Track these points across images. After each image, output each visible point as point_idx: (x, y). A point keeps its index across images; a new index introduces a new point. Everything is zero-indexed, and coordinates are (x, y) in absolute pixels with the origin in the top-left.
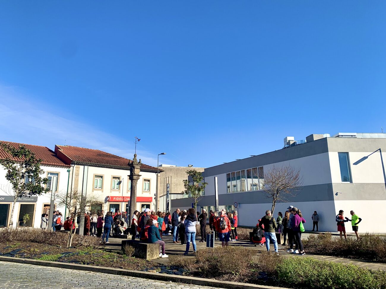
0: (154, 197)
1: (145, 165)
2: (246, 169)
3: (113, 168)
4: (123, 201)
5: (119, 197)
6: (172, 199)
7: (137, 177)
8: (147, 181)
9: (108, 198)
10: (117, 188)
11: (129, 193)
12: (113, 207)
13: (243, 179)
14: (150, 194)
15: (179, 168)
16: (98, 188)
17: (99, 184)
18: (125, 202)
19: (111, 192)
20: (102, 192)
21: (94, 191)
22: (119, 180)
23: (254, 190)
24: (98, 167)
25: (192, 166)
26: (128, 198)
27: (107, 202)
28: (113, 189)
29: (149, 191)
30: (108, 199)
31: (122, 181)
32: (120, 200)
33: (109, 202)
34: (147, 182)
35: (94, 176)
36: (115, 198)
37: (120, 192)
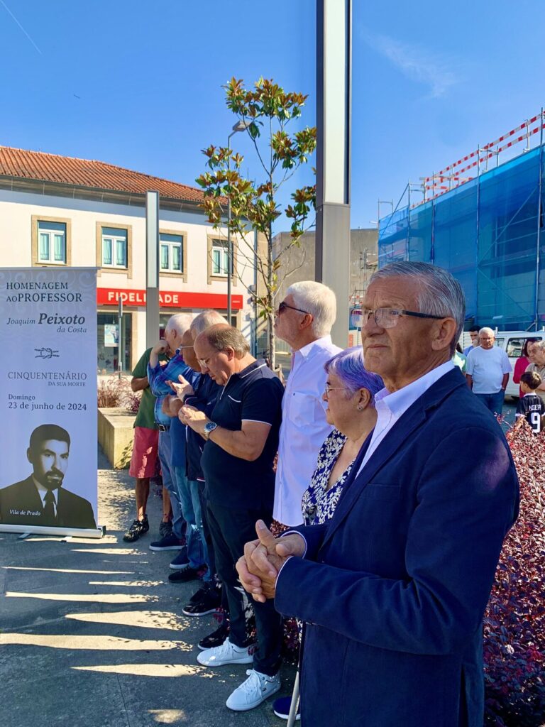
5: (128, 291)
8: (223, 245)
14: (235, 285)
16: (52, 261)
28: (104, 266)
32: (131, 300)
34: (223, 250)
35: (32, 224)
36: (115, 295)
37: (131, 275)
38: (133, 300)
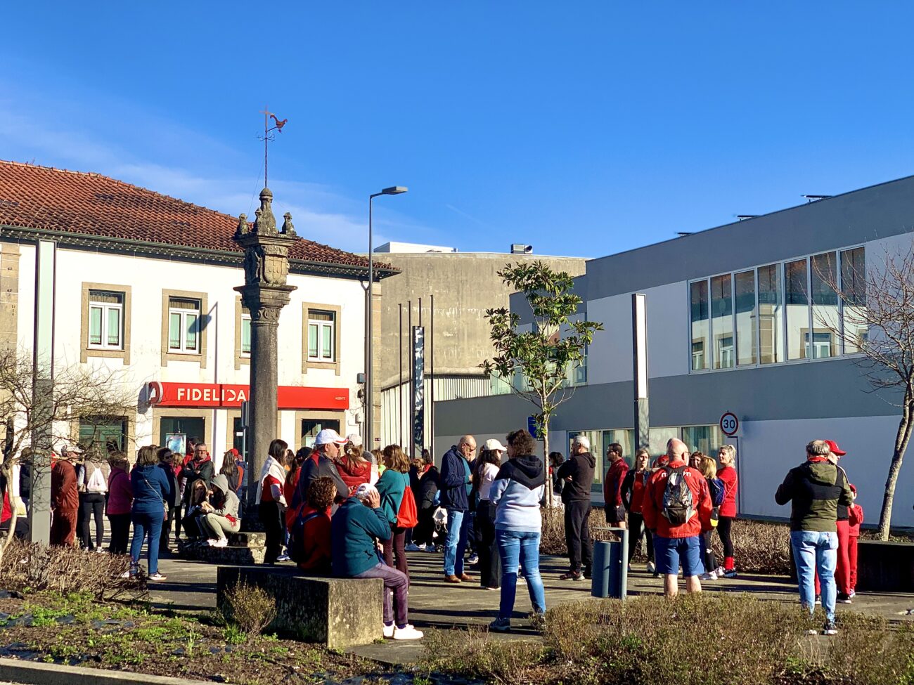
0: (354, 388)
1: (312, 243)
2: (782, 262)
3: (167, 257)
4: (221, 405)
5: (202, 387)
6: (436, 399)
7: (276, 294)
8: (322, 316)
9: (154, 391)
10: (192, 345)
11: (246, 369)
12: (175, 432)
13: (765, 308)
14: (337, 373)
15: (466, 261)
16: (105, 346)
17: (110, 330)
18: (228, 408)
19: (164, 364)
20: (127, 362)
21: (89, 359)
22: (197, 312)
23: (819, 355)
24: (101, 250)
25: (529, 248)
26: (242, 392)
27: (150, 409)
28: (169, 352)
29: (331, 360)
30: (153, 394)
31: (213, 314)
32: (205, 399)
33: (156, 406)
34: (323, 323)
35: (83, 294)
36: (185, 392)
37: (205, 361)
38: (209, 399)
